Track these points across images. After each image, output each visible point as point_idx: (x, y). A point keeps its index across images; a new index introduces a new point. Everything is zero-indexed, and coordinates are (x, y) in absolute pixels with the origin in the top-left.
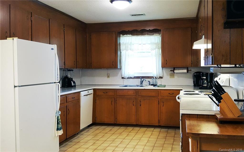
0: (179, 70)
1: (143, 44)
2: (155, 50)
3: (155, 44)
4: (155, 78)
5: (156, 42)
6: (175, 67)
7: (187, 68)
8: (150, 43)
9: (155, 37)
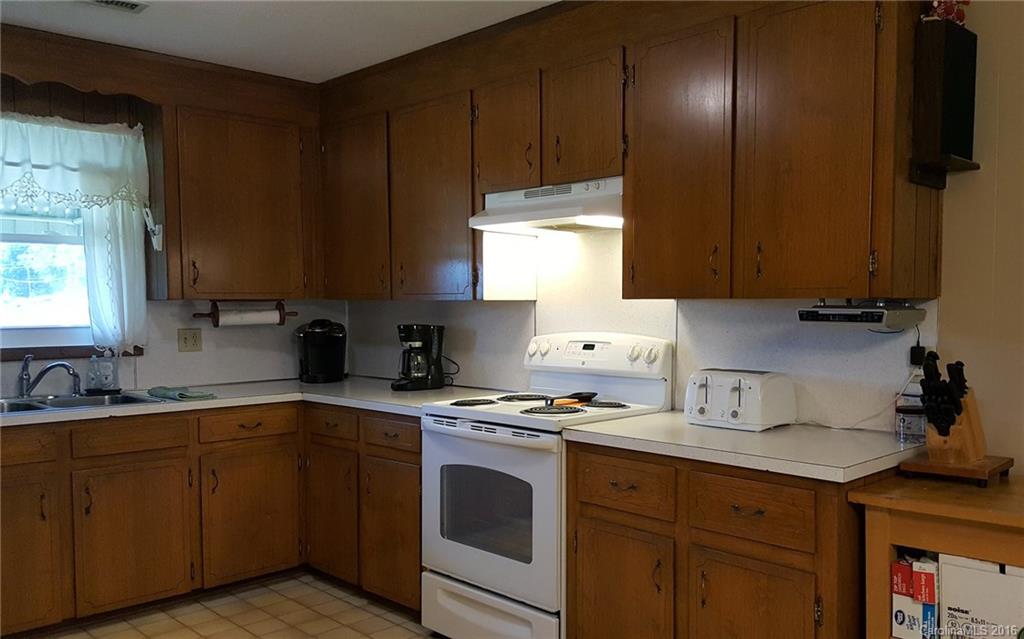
0: (240, 311)
1: (34, 166)
2: (106, 209)
3: (108, 173)
4: (108, 353)
5: (114, 161)
6: (219, 301)
7: (275, 303)
8: (75, 166)
9: (107, 135)
